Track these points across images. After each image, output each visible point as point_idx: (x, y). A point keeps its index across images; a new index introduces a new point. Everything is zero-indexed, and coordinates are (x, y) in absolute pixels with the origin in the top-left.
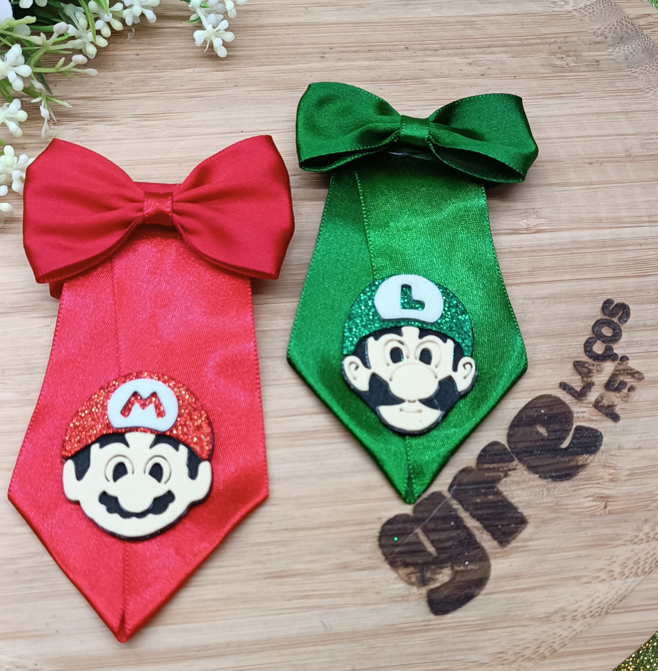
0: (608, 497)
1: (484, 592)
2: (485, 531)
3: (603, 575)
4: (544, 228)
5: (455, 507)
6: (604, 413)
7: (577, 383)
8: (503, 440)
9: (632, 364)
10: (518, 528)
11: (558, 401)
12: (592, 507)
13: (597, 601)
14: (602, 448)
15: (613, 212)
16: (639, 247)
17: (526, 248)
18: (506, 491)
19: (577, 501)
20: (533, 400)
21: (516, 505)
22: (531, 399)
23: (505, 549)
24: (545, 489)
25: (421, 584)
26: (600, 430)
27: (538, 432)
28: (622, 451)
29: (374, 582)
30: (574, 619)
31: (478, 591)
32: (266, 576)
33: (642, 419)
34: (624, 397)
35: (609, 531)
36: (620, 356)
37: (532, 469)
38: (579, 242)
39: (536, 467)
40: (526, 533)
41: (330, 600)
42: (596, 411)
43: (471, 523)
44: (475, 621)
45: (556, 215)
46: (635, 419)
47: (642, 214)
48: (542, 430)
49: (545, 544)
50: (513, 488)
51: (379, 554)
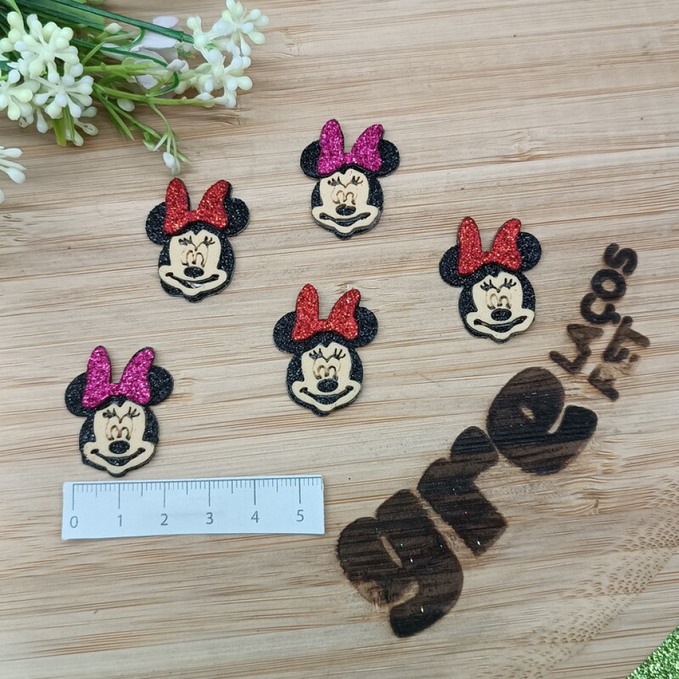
0: (600, 493)
1: (453, 610)
2: (457, 537)
3: (590, 588)
4: (540, 153)
5: (426, 508)
6: (601, 390)
7: (570, 353)
8: (482, 425)
9: (636, 327)
10: (496, 532)
11: (546, 377)
12: (580, 505)
13: (581, 620)
14: (597, 433)
15: (623, 130)
16: (652, 176)
17: (517, 181)
18: (483, 489)
19: (563, 499)
20: (518, 374)
21: (493, 505)
22: (515, 374)
23: (479, 558)
24: (528, 485)
25: (384, 601)
26: (594, 411)
27: (523, 416)
28: (620, 437)
29: (330, 600)
30: (554, 643)
31: (448, 607)
32: (211, 593)
33: (644, 396)
34: (625, 368)
35: (599, 534)
36: (622, 317)
37: (514, 460)
38: (581, 171)
39: (518, 458)
40: (504, 538)
41: (281, 620)
42: (592, 386)
43: (443, 527)
44: (443, 643)
45: (555, 136)
46: (636, 397)
47: (659, 131)
48: (528, 413)
49: (526, 552)
50: (492, 484)
51: (337, 566)
